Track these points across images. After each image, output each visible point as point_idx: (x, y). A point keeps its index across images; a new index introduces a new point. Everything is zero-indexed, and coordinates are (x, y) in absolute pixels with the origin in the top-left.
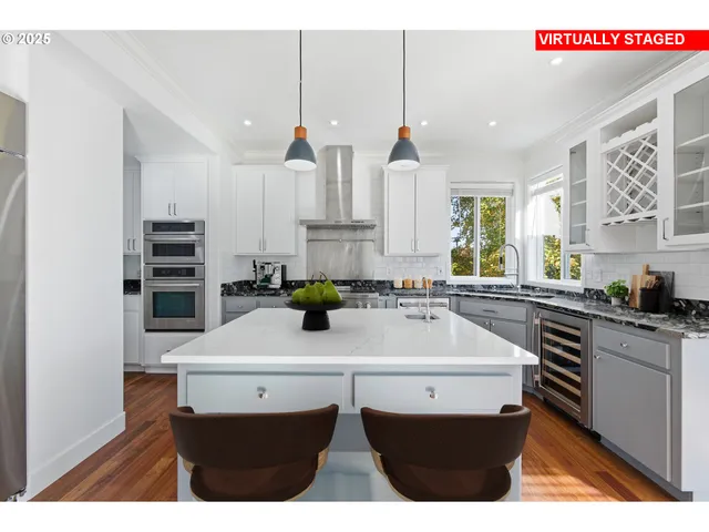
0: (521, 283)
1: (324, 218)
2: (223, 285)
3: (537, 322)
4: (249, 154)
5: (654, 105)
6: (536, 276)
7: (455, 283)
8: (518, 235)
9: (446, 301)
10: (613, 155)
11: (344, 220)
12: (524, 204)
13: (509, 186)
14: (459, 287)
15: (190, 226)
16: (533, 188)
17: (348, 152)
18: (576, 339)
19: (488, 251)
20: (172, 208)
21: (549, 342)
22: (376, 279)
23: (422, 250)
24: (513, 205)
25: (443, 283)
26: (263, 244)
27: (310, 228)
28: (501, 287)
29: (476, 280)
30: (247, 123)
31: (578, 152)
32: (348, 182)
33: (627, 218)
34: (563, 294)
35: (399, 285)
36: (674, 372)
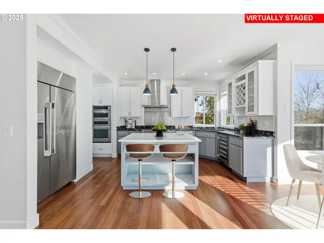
0: (217, 126)
1: (150, 104)
2: (117, 127)
3: (218, 138)
4: (124, 82)
6: (224, 124)
7: (196, 127)
8: (218, 109)
9: (192, 132)
10: (238, 87)
11: (157, 105)
12: (220, 99)
13: (215, 93)
15: (106, 108)
16: (222, 94)
17: (159, 81)
20: (100, 101)
21: (221, 144)
22: (169, 125)
23: (183, 116)
24: (216, 98)
25: (191, 127)
26: (130, 113)
27: (146, 108)
29: (204, 125)
30: (126, 74)
31: (230, 85)
32: (159, 92)
33: (240, 106)
34: (229, 129)
35: (177, 127)
36: (242, 147)
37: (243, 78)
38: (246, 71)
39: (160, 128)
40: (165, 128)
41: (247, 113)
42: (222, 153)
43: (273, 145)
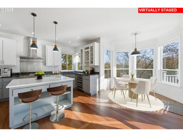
0: (75, 71)
3: (76, 77)
5: (89, 47)
6: (77, 70)
8: (74, 62)
10: (85, 52)
12: (75, 57)
13: (72, 53)
14: (63, 72)
16: (76, 54)
18: (81, 78)
19: (69, 65)
21: (78, 80)
23: (55, 65)
24: (73, 56)
26: (2, 62)
27: (21, 58)
28: (71, 72)
29: (67, 71)
31: (82, 50)
33: (87, 61)
34: (80, 72)
35: (53, 73)
36: (89, 80)
37: (88, 48)
38: (90, 45)
39: (41, 74)
40: (44, 73)
41: (90, 64)
42: (78, 84)
43: (99, 78)
